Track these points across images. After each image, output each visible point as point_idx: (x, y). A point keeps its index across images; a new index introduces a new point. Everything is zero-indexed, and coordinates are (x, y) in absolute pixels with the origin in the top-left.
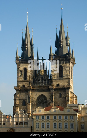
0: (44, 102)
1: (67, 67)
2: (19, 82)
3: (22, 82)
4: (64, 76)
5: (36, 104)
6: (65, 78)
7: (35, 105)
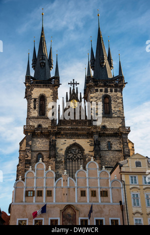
0: (78, 158)
1: (118, 98)
2: (30, 118)
3: (37, 118)
4: (113, 113)
5: (63, 160)
6: (116, 116)
7: (62, 162)
